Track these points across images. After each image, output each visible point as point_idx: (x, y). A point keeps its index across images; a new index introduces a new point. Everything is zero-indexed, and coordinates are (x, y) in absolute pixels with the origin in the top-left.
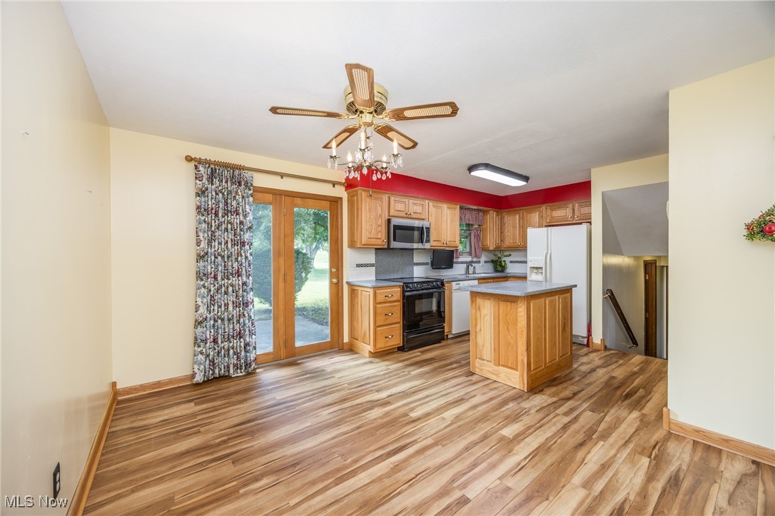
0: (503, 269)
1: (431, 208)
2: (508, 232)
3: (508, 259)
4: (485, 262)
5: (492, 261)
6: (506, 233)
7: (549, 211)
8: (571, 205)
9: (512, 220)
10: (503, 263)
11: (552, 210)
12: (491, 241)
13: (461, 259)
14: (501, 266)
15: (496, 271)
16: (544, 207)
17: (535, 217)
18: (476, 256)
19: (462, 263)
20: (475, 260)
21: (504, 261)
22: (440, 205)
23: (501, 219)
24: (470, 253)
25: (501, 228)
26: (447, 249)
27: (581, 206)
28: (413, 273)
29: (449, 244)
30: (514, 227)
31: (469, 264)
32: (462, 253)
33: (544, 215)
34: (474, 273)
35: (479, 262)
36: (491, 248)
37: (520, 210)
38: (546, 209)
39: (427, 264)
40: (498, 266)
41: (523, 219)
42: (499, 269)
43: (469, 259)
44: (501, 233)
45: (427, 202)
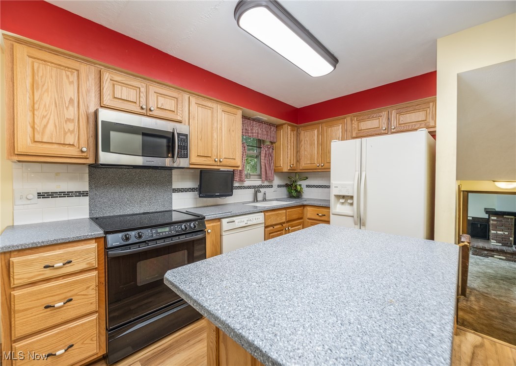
0: (299, 195)
1: (194, 106)
2: (305, 150)
3: (304, 183)
4: (279, 186)
5: (287, 186)
6: (302, 152)
7: (355, 123)
8: (384, 114)
9: (310, 135)
10: (299, 188)
11: (359, 121)
12: (285, 162)
13: (247, 183)
14: (296, 191)
15: (291, 196)
16: (349, 119)
17: (338, 130)
18: (266, 179)
19: (249, 187)
20: (266, 183)
21: (300, 185)
22: (209, 104)
23: (297, 136)
24: (260, 176)
25: (297, 147)
26: (222, 169)
27: (400, 113)
28: (171, 203)
29: (225, 162)
30: (312, 144)
31: (257, 189)
32: (248, 176)
33: (349, 128)
34: (264, 200)
35: (272, 186)
36: (285, 170)
37: (319, 123)
38: (352, 120)
39: (192, 190)
40: (293, 191)
41: (322, 135)
42: (294, 194)
43: (258, 183)
44: (297, 152)
45: (186, 96)
